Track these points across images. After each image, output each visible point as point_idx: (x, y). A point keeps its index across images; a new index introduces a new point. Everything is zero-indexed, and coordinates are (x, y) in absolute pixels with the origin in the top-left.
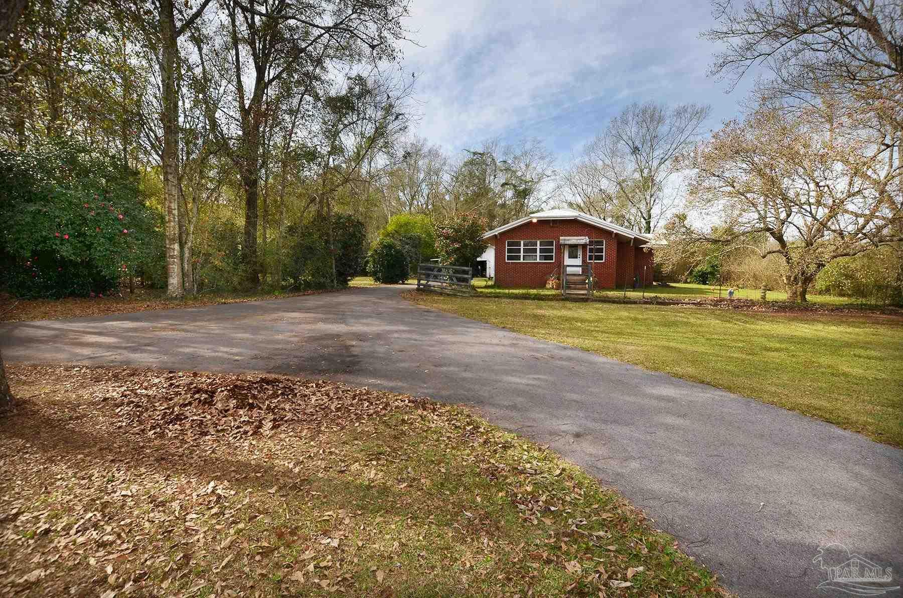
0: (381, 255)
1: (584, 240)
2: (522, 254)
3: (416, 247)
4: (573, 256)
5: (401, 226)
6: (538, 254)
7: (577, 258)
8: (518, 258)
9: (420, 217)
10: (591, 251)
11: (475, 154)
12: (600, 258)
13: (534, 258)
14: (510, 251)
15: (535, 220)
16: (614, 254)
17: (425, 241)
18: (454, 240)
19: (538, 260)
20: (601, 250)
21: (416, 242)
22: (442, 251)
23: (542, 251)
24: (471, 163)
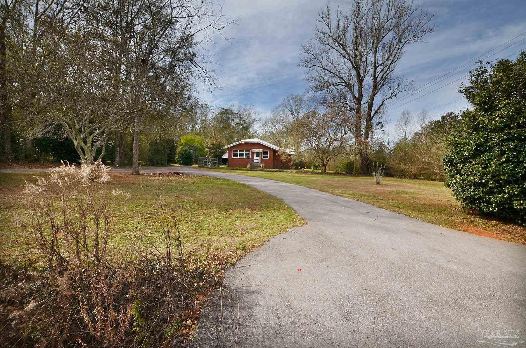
0: (182, 154)
1: (261, 150)
2: (239, 155)
4: (257, 156)
5: (188, 141)
6: (245, 155)
7: (259, 157)
8: (237, 156)
9: (197, 137)
10: (264, 154)
11: (223, 109)
12: (267, 157)
13: (243, 156)
14: (234, 154)
15: (243, 143)
16: (272, 157)
17: (200, 148)
18: (213, 149)
19: (245, 158)
20: (267, 155)
21: (196, 149)
22: (208, 153)
23: (246, 154)
24: (222, 113)
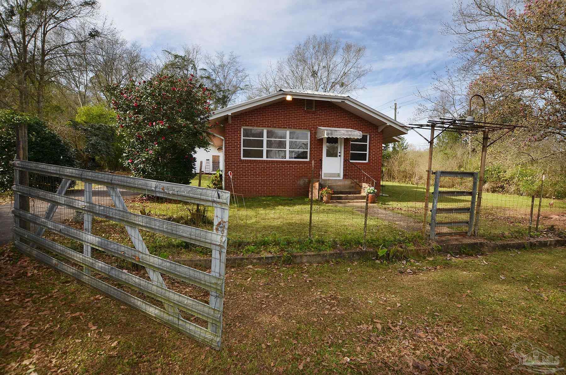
2: (265, 148)
3: (108, 139)
5: (93, 118)
6: (288, 149)
7: (336, 156)
8: (260, 154)
11: (176, 56)
12: (363, 157)
13: (283, 154)
14: (246, 143)
15: (289, 99)
16: (379, 153)
19: (288, 159)
20: (364, 148)
23: (292, 145)
24: (173, 65)
